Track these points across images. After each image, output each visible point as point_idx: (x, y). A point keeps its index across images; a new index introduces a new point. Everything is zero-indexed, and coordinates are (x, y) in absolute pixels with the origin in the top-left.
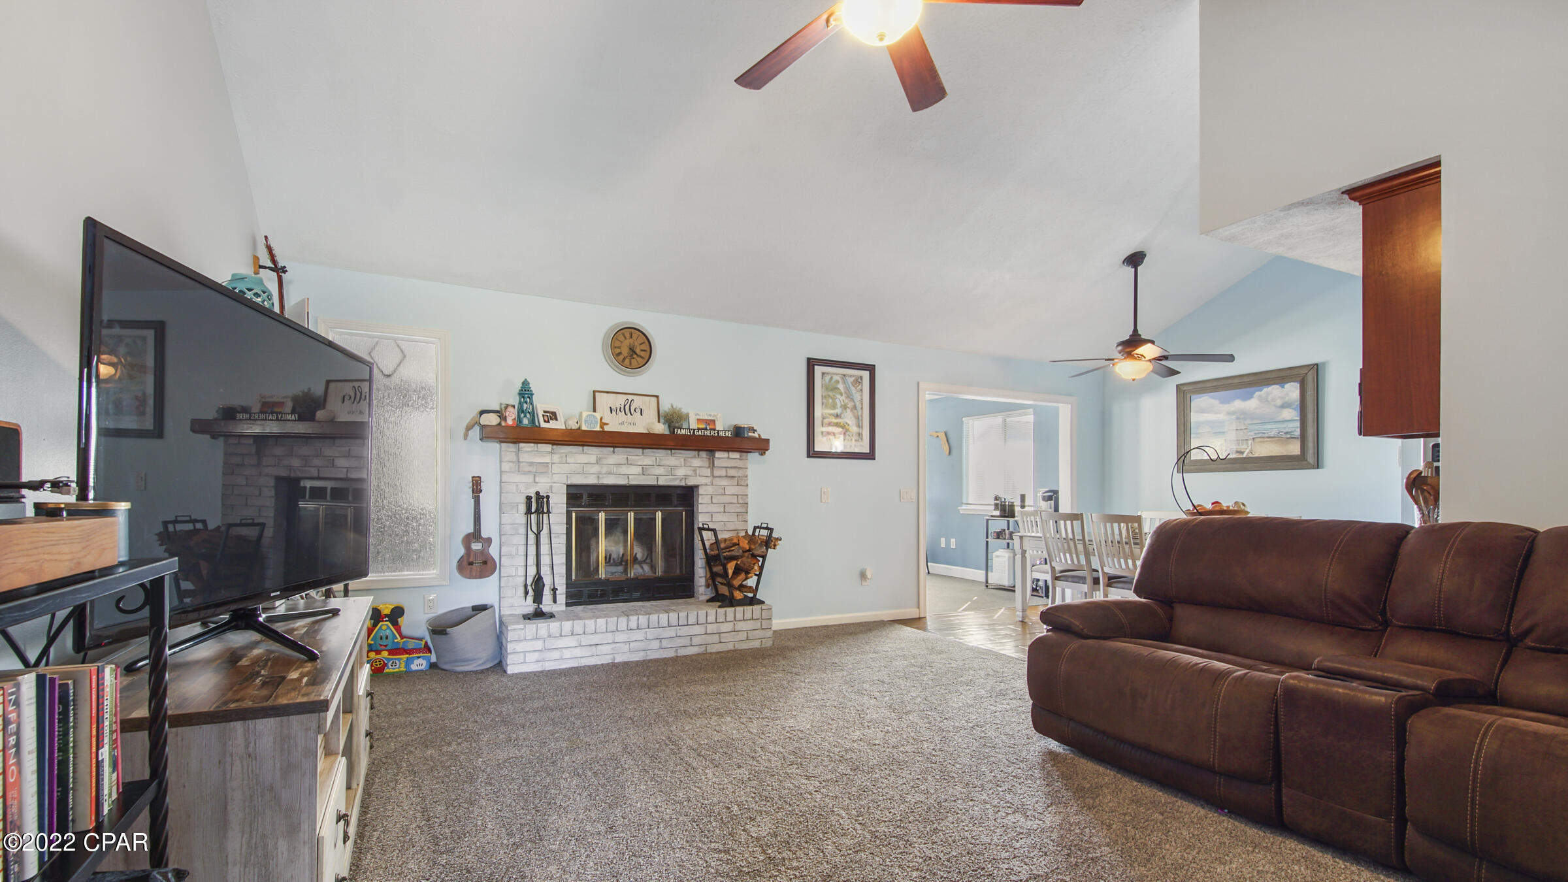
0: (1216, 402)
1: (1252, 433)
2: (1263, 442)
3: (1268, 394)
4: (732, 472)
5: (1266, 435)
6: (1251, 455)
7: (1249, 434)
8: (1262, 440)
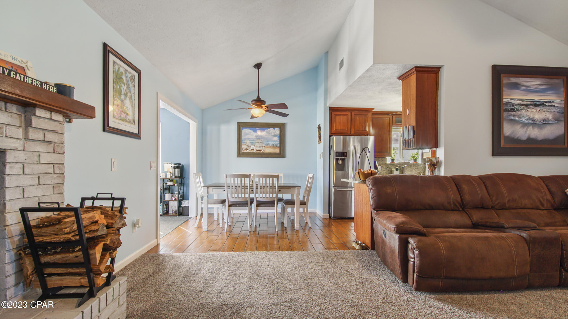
0: (252, 131)
1: (264, 144)
2: (268, 147)
3: (269, 131)
4: (50, 137)
5: (269, 145)
6: (264, 152)
7: (263, 144)
8: (267, 147)
